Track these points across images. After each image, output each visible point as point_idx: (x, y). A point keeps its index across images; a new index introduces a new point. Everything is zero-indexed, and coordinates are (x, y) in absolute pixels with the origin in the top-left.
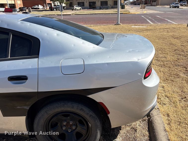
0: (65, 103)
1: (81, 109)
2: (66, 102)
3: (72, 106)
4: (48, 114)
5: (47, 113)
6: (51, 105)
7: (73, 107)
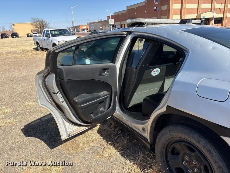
0: (191, 131)
1: (209, 151)
2: (193, 131)
3: (199, 140)
4: (170, 134)
5: (170, 132)
6: (177, 127)
7: (199, 142)
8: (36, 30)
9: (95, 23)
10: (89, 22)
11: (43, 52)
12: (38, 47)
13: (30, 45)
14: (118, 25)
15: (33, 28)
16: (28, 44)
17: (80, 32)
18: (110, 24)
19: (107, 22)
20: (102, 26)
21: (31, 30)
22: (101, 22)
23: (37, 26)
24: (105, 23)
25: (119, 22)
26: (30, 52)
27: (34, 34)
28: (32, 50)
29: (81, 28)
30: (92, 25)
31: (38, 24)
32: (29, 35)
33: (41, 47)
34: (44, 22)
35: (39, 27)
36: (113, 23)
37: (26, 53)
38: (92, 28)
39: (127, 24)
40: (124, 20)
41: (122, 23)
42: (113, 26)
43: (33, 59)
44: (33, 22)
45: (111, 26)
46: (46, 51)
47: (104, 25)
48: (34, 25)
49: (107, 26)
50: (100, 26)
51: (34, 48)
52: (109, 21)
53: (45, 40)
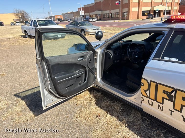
8: (18, 19)
9: (68, 13)
10: (63, 13)
11: (31, 39)
12: (26, 35)
13: (17, 32)
14: (88, 15)
15: (15, 18)
16: (14, 31)
17: (55, 21)
18: (81, 15)
19: (78, 13)
20: (74, 16)
21: (14, 19)
22: (73, 13)
23: (19, 16)
24: (77, 14)
25: (89, 13)
26: (19, 40)
27: (17, 22)
28: (20, 38)
29: (56, 17)
30: (66, 15)
31: (20, 14)
32: (12, 24)
33: (29, 35)
34: (25, 12)
35: (21, 17)
36: (83, 14)
37: (15, 40)
38: (66, 18)
39: (95, 15)
40: (93, 12)
41: (91, 14)
42: (83, 16)
43: (25, 46)
44: (16, 13)
45: (82, 16)
46: (33, 39)
47: (76, 16)
48: (17, 15)
49: (78, 16)
50: (73, 16)
51: (22, 36)
52: (80, 12)
53: (32, 29)
